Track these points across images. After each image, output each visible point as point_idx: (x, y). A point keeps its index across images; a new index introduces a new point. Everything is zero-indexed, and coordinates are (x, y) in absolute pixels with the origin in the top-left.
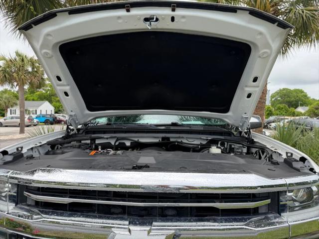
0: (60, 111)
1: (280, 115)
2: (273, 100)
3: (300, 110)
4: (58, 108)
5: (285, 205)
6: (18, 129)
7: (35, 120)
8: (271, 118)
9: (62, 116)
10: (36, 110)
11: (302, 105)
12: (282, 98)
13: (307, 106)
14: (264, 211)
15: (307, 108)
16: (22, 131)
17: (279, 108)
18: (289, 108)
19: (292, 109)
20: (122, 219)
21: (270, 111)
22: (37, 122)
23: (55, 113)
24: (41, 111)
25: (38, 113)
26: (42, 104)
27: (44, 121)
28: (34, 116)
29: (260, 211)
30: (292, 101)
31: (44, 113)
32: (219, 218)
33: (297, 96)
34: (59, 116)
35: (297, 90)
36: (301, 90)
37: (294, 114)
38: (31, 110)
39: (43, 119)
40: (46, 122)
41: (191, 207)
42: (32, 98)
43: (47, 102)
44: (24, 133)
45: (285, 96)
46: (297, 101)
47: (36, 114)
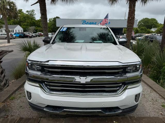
0: (26, 30)
1: (142, 33)
2: (139, 24)
3: (153, 30)
4: (25, 29)
5: (127, 71)
6: (7, 40)
7: (14, 36)
8: (137, 34)
9: (28, 33)
10: (13, 30)
11: (154, 27)
12: (144, 24)
13: (157, 28)
14: (120, 73)
15: (156, 29)
16: (9, 42)
17: (142, 29)
18: (147, 29)
19: (148, 30)
20: (77, 75)
21: (137, 30)
22: (15, 36)
23: (24, 32)
24: (16, 30)
25: (15, 32)
26: (16, 27)
27: (18, 36)
28: (13, 33)
29: (119, 73)
30: (150, 25)
31: (18, 32)
32: (107, 75)
33: (152, 23)
34: (26, 33)
35: (153, 19)
36: (155, 19)
37: (149, 32)
38: (10, 30)
39: (18, 35)
40: (20, 37)
41: (98, 72)
42: (10, 23)
43: (19, 25)
44: (10, 43)
45: (146, 22)
46: (152, 25)
47: (14, 32)
